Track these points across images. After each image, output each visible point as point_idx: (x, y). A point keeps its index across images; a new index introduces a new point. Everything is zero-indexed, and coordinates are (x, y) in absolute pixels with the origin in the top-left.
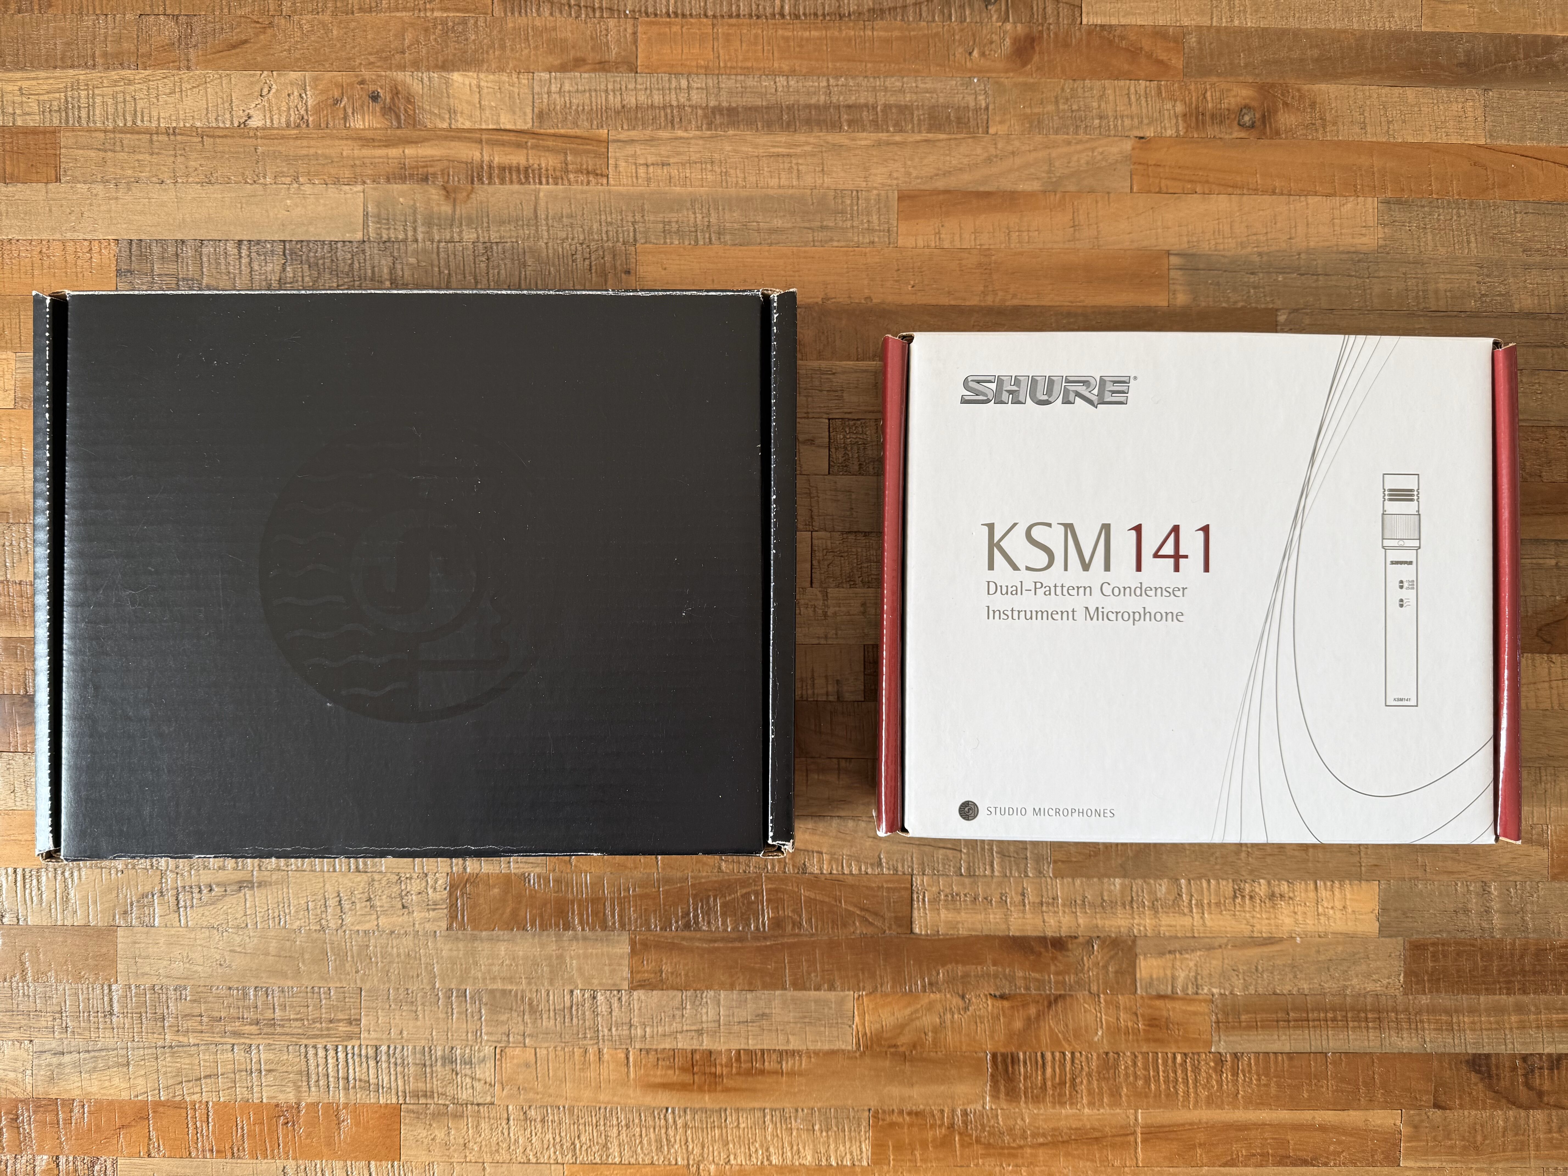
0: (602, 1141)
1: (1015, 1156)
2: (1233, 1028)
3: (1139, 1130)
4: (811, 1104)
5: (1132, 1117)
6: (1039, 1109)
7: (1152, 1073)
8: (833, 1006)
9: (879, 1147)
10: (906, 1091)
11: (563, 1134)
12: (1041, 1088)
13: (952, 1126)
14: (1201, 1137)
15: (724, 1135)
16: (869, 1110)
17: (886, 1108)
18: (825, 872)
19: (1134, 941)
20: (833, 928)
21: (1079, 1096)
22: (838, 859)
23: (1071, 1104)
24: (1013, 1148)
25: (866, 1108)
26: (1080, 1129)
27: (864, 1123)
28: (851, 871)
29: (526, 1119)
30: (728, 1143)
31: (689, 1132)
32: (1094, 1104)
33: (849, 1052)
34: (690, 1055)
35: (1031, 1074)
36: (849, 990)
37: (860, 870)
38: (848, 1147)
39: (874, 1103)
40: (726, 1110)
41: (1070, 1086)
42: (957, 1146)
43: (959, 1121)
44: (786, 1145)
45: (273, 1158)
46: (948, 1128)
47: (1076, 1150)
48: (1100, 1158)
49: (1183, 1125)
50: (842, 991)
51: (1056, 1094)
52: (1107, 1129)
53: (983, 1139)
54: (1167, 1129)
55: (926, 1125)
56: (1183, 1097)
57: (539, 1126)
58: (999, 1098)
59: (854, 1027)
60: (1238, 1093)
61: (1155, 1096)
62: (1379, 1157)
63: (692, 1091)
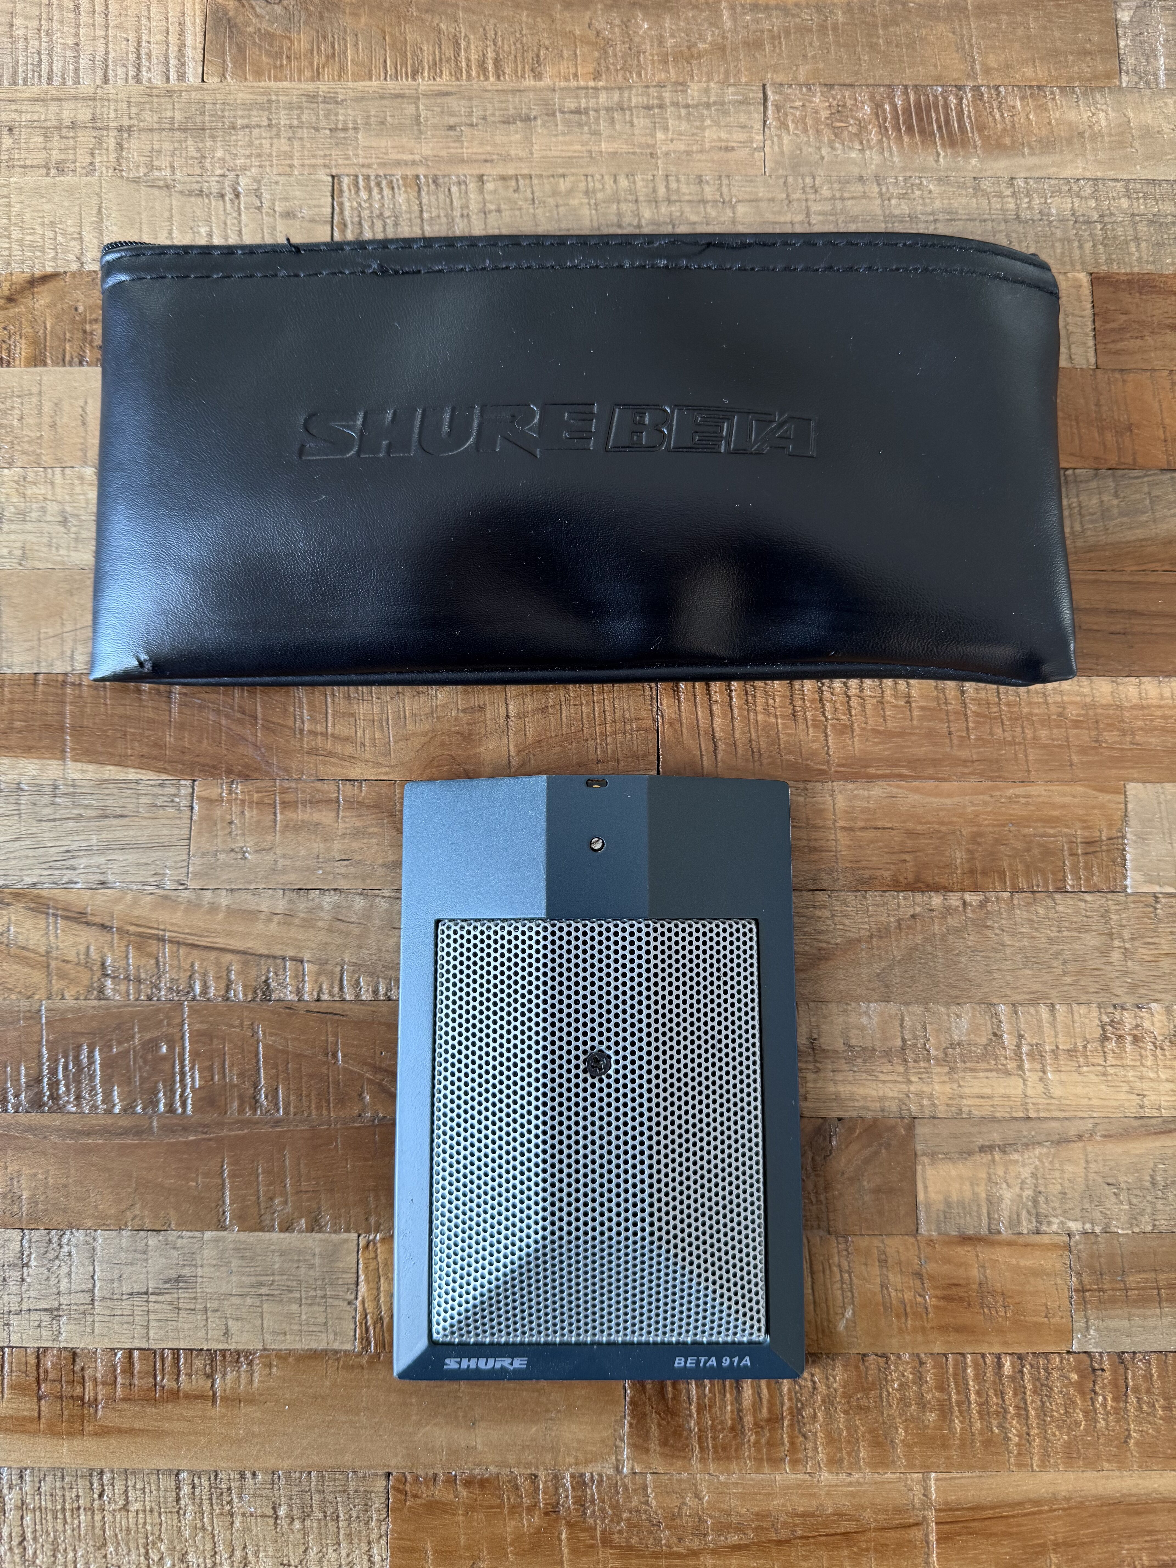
2: (1113, 1301)
3: (932, 1515)
4: (271, 1462)
5: (917, 1488)
6: (730, 1473)
7: (954, 1397)
8: (317, 1261)
10: (461, 1437)
12: (732, 1429)
14: (1057, 1530)
15: (98, 1525)
16: (389, 1474)
17: (421, 1472)
18: (306, 997)
19: (911, 1128)
20: (319, 1108)
21: (810, 1445)
22: (332, 973)
23: (795, 1462)
24: (680, 1556)
25: (381, 1472)
26: (812, 1515)
27: (378, 1503)
28: (358, 995)
30: (104, 1545)
31: (28, 1519)
32: (841, 1460)
33: (347, 1353)
34: (32, 1360)
35: (712, 1400)
36: (348, 1230)
37: (376, 992)
38: (344, 1553)
39: (396, 1462)
40: (101, 1473)
41: (791, 1426)
42: (565, 1551)
43: (568, 1499)
44: (221, 1547)
46: (547, 1514)
47: (806, 1558)
49: (1020, 1504)
50: (335, 1232)
51: (763, 1441)
52: (867, 1515)
53: (616, 1536)
54: (989, 1513)
55: (501, 1506)
56: (1018, 1445)
58: (647, 1451)
59: (358, 1303)
60: (1129, 1436)
61: (962, 1446)
63: (36, 1433)
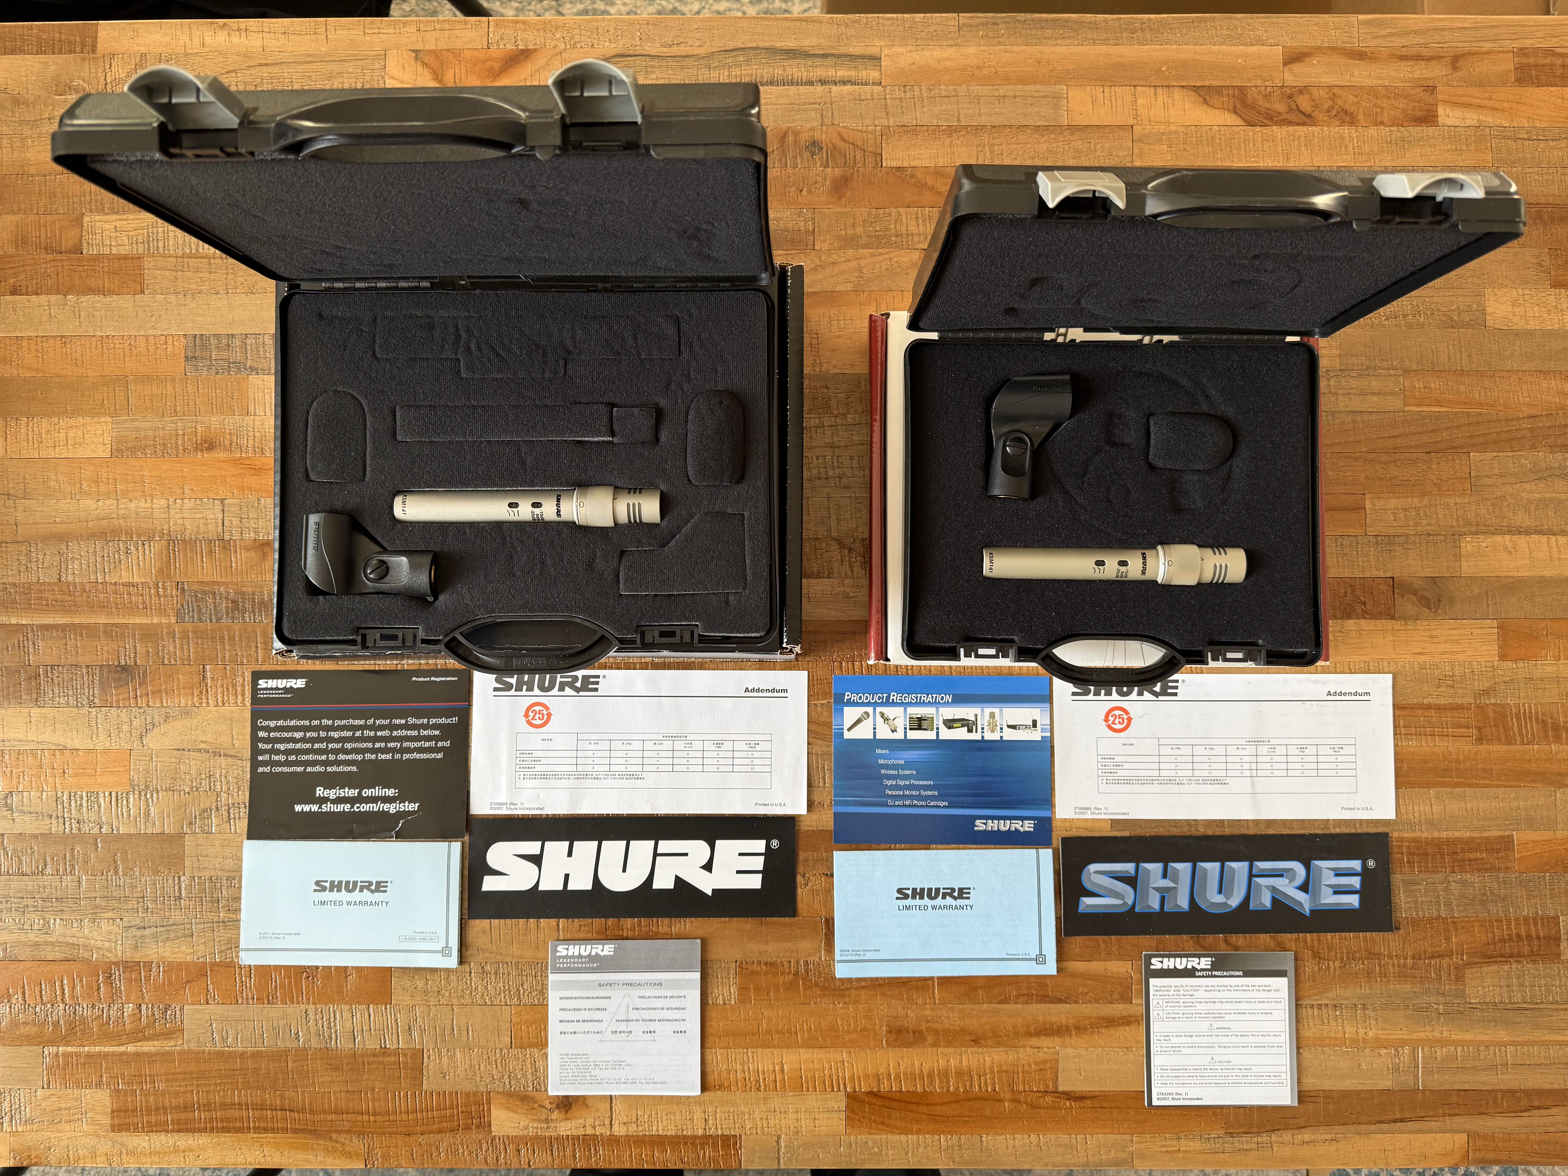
0: (539, 988)
1: (843, 996)
9: (743, 990)
11: (511, 983)
13: (796, 973)
29: (483, 972)
45: (298, 1003)
48: (907, 997)
57: (493, 977)
62: (1116, 996)
